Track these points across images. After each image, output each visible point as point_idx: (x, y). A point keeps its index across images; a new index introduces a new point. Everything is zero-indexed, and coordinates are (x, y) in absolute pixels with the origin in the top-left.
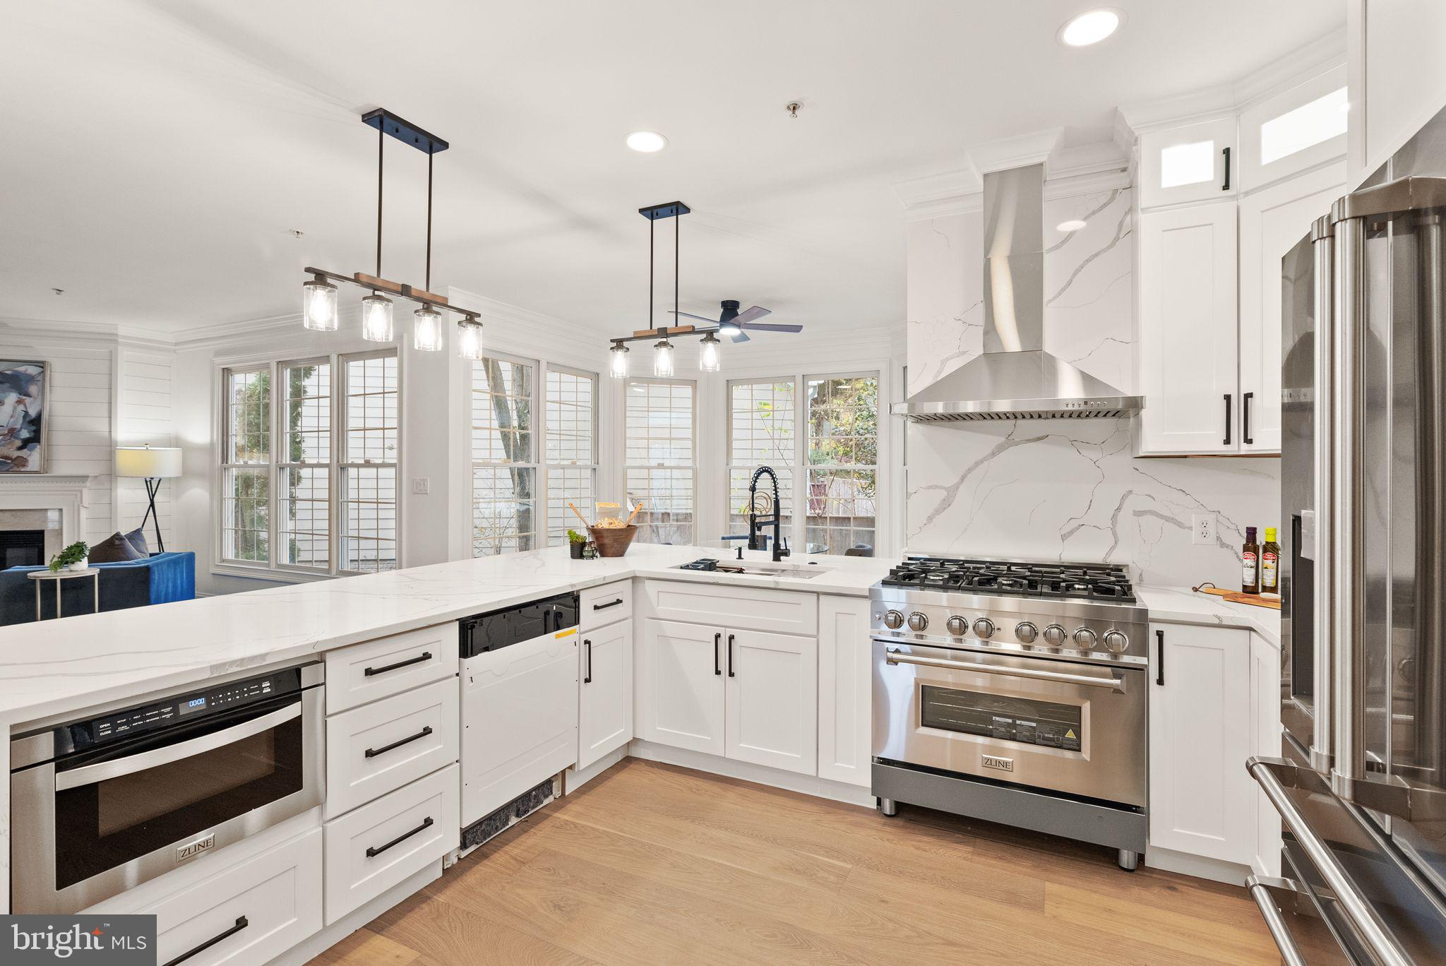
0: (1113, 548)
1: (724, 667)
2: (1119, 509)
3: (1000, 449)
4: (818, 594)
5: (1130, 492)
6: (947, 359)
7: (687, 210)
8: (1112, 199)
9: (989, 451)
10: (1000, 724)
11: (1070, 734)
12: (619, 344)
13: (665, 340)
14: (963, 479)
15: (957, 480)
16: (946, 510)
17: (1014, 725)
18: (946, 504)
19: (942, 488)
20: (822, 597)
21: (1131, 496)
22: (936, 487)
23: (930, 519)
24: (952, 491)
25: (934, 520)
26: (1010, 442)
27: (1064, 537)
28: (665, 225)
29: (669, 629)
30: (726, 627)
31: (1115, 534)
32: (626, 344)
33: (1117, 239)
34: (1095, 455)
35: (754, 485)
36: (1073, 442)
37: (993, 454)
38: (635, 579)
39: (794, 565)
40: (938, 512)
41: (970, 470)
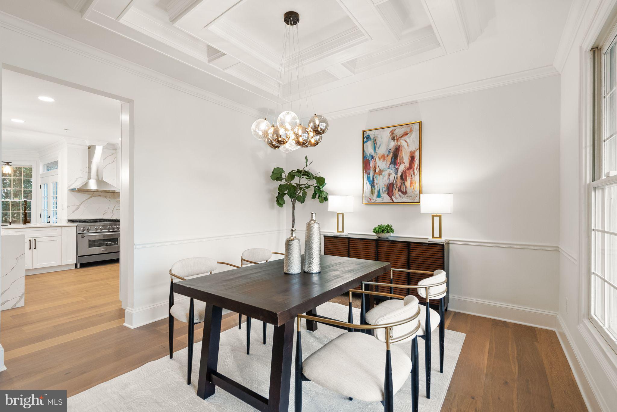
0: (112, 216)
2: (114, 209)
3: (90, 198)
4: (62, 227)
5: (116, 206)
6: (78, 178)
8: (113, 154)
9: (88, 198)
10: (105, 244)
11: (117, 243)
14: (82, 203)
17: (107, 243)
18: (77, 209)
19: (76, 205)
22: (75, 205)
24: (79, 206)
26: (93, 196)
27: (104, 214)
30: (33, 238)
31: (113, 213)
33: (113, 162)
36: (105, 197)
37: (89, 198)
40: (75, 210)
41: (83, 202)
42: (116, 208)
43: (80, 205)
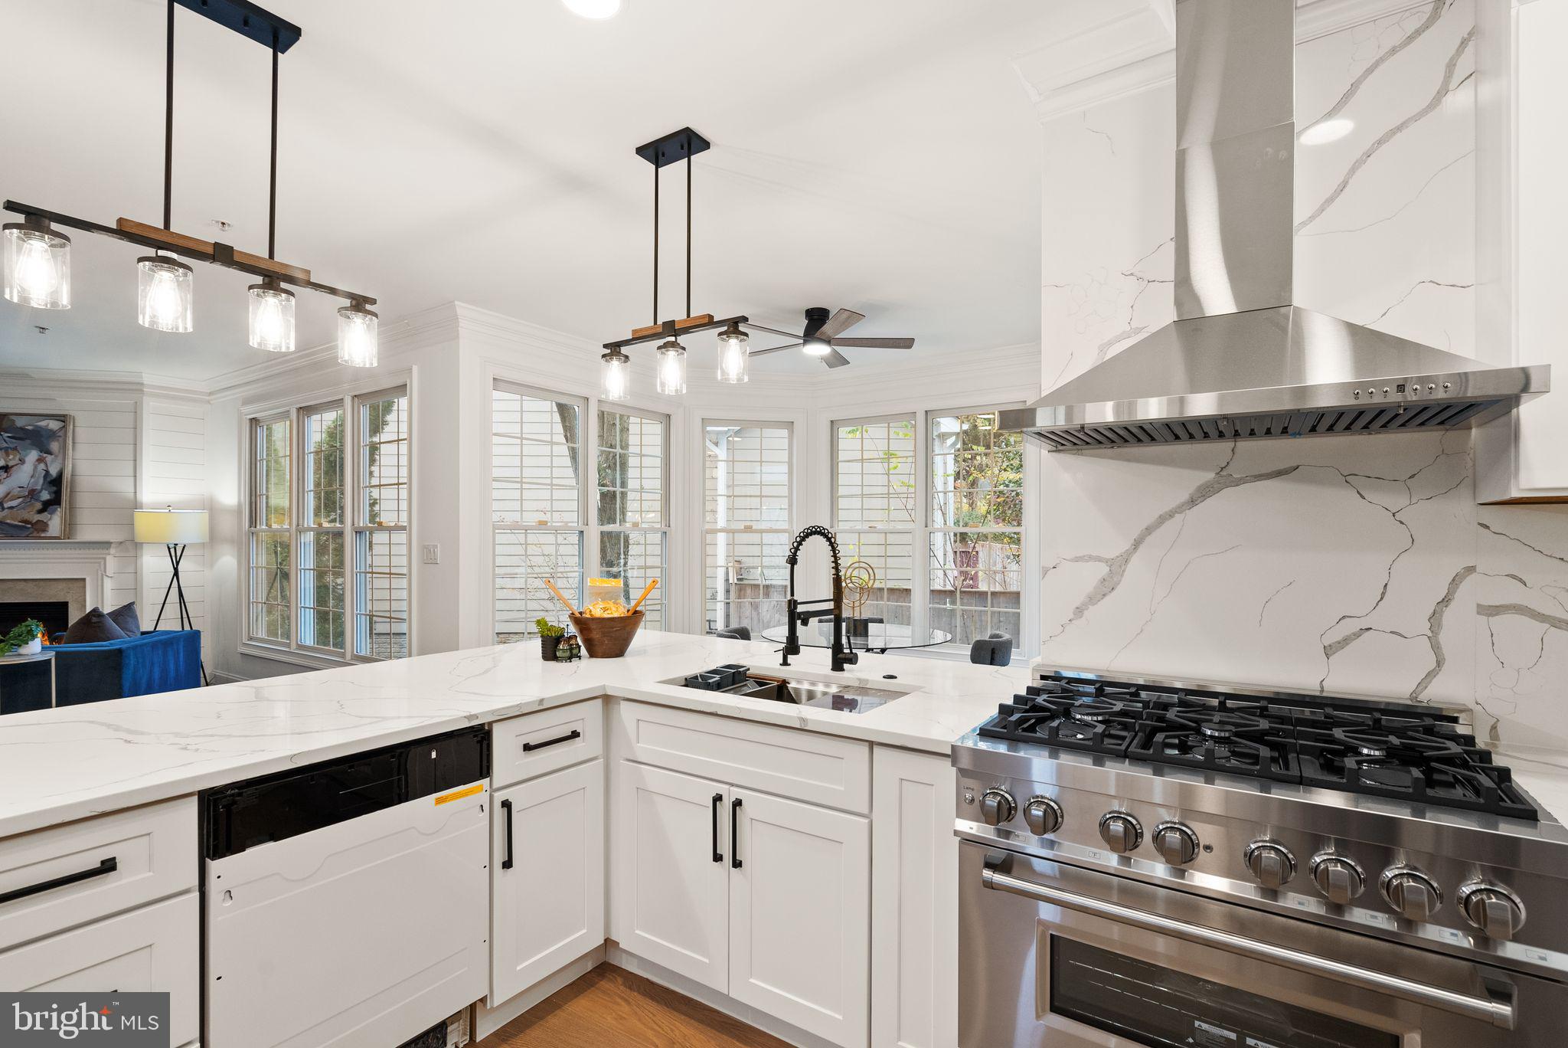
0: (1431, 675)
1: (725, 849)
2: (1446, 601)
3: (1204, 493)
4: (871, 744)
5: (1471, 569)
7: (705, 145)
8: (1432, 18)
9: (1184, 496)
12: (614, 349)
13: (673, 339)
14: (1137, 544)
15: (1125, 545)
16: (1107, 598)
18: (1107, 587)
19: (1099, 559)
20: (876, 749)
21: (1471, 578)
22: (1091, 558)
23: (1079, 611)
24: (1118, 566)
25: (1086, 613)
26: (1225, 479)
27: (1329, 651)
28: (674, 172)
29: (654, 779)
30: (732, 785)
31: (1436, 648)
32: (624, 350)
34: (1397, 500)
35: (795, 554)
36: (1347, 479)
37: (1192, 502)
38: (607, 700)
39: (859, 679)
40: (1093, 599)
41: (1149, 530)
42: (1468, 594)
43: (1125, 558)
